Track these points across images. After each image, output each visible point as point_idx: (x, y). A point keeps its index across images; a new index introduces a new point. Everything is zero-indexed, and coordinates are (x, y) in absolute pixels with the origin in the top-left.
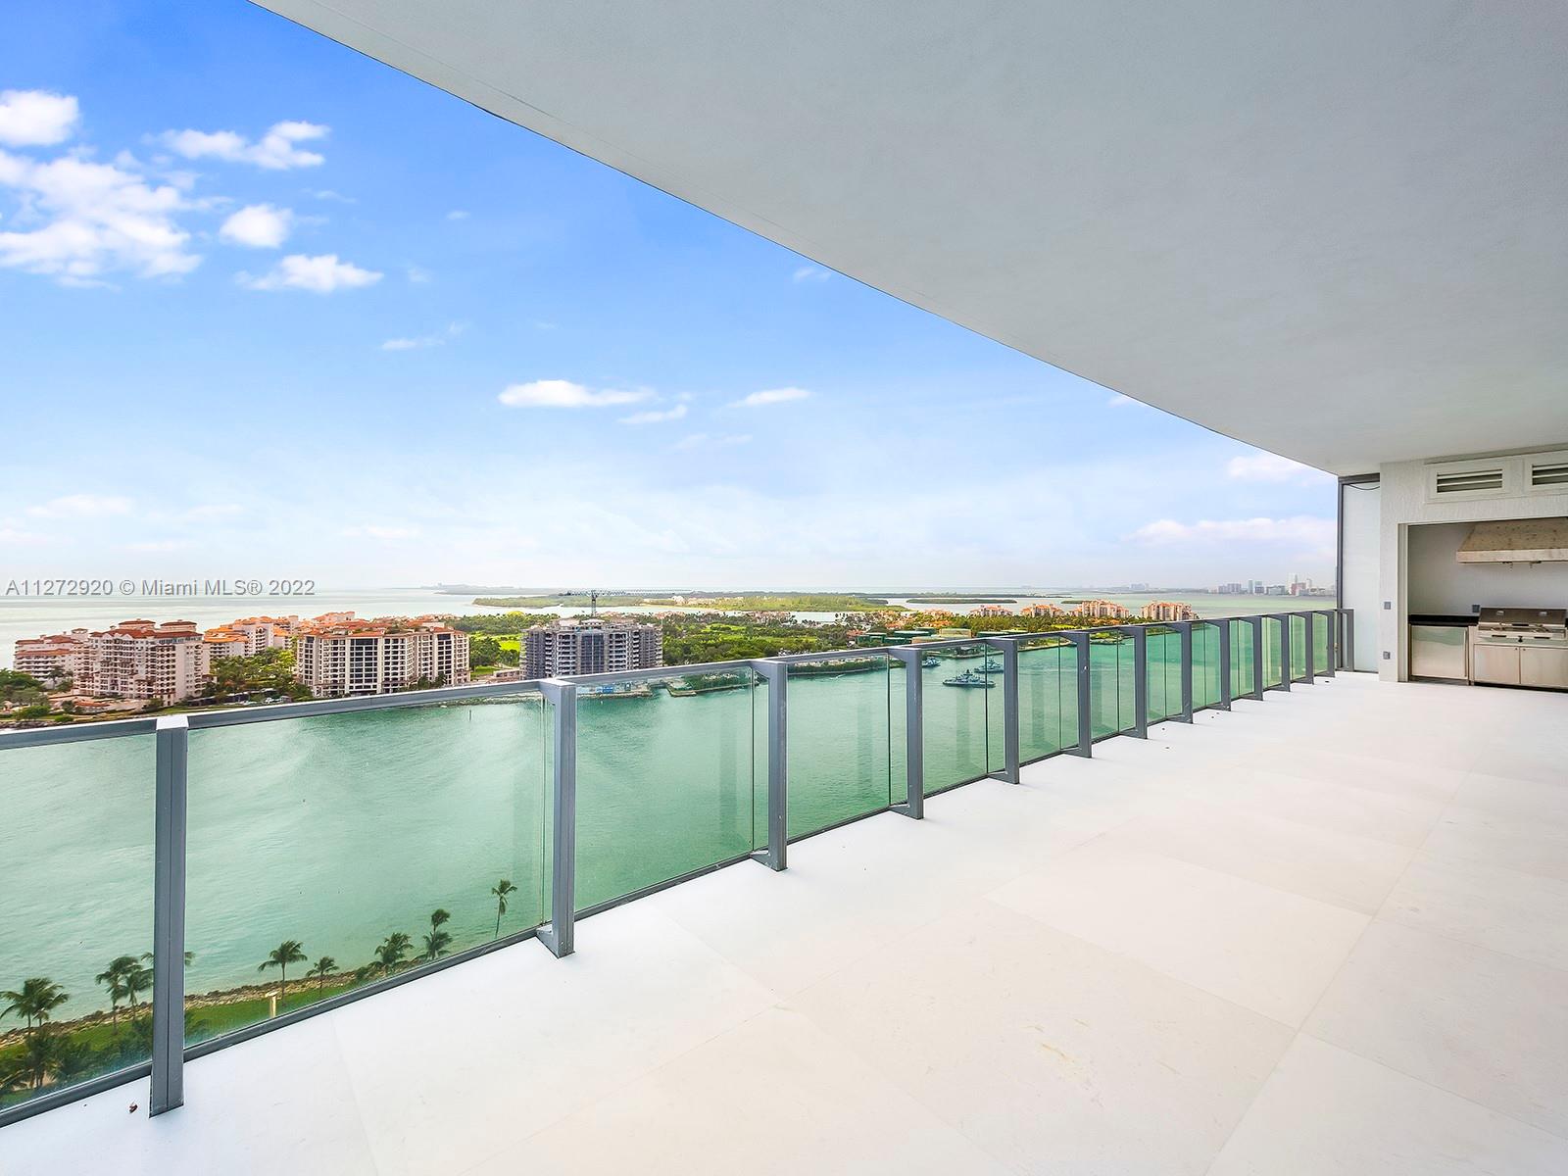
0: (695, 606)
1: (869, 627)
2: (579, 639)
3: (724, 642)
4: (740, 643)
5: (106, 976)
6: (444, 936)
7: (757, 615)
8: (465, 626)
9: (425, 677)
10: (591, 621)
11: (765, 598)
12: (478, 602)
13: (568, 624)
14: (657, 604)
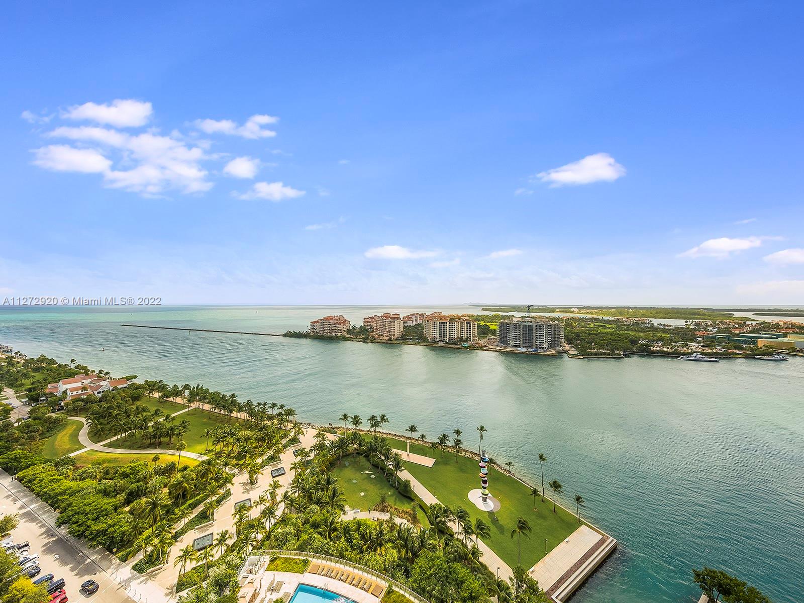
0: (584, 313)
1: (716, 330)
2: (522, 327)
3: (601, 333)
4: (612, 334)
5: (369, 419)
6: (460, 441)
7: (624, 320)
8: (478, 318)
9: (462, 338)
10: (527, 319)
11: (631, 310)
12: (483, 309)
13: (517, 320)
14: (563, 312)
